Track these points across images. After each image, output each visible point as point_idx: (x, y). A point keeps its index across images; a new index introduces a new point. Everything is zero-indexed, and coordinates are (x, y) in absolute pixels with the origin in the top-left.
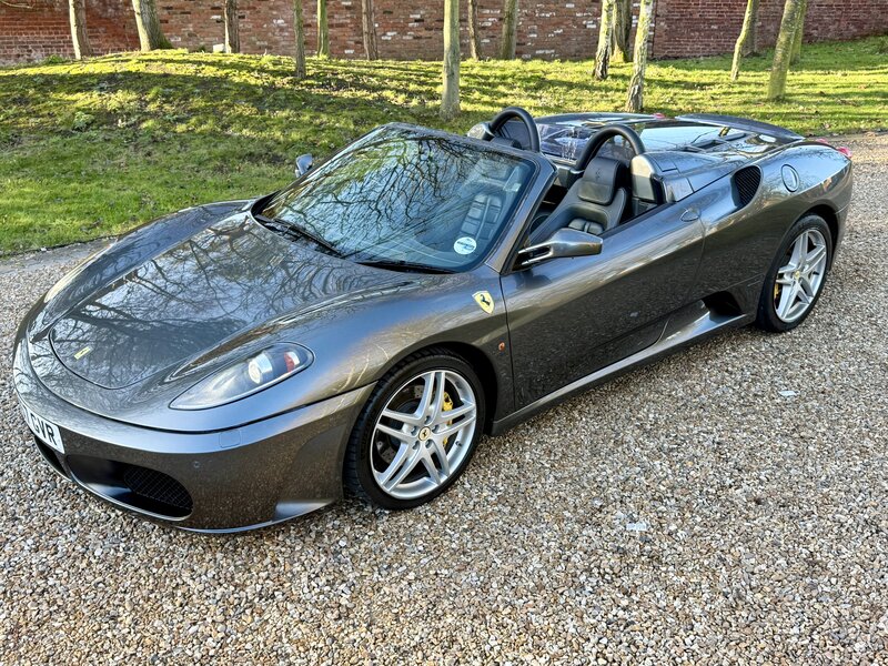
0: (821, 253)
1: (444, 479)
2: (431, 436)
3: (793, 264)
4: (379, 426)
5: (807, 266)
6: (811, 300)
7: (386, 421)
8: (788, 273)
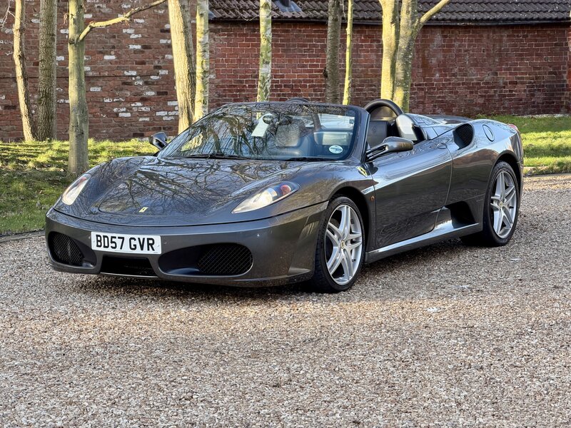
0: (512, 192)
1: (351, 278)
2: (345, 247)
3: (498, 195)
4: (327, 230)
5: (506, 200)
6: (512, 225)
7: (330, 229)
8: (496, 200)
